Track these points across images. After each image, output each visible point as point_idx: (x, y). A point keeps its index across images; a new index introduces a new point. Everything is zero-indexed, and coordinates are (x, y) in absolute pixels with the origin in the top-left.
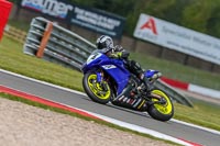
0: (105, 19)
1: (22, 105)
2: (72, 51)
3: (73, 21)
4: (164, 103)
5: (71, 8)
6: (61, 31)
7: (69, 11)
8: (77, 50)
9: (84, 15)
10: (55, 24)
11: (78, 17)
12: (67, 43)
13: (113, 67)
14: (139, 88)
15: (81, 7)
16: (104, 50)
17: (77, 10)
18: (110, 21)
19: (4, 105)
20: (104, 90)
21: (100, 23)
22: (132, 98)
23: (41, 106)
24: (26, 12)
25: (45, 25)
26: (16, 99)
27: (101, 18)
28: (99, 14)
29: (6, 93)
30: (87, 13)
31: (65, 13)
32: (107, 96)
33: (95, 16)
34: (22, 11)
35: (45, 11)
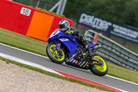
0: (132, 31)
1: (78, 85)
2: (110, 52)
3: (112, 32)
4: (101, 64)
5: (110, 24)
6: (104, 39)
7: (109, 26)
8: (114, 51)
9: (118, 29)
10: (101, 35)
11: (115, 30)
12: (108, 46)
13: (67, 40)
14: (84, 54)
15: (117, 24)
16: (63, 29)
17: (114, 26)
18: (135, 33)
19: (67, 85)
20: (60, 55)
21: (129, 35)
22: (79, 60)
23: (90, 86)
24: (82, 27)
25: (93, 35)
26: (74, 81)
27: (129, 30)
28: (128, 28)
29: (69, 77)
30: (121, 28)
31: (107, 27)
32: (62, 59)
33: (125, 29)
34: (79, 26)
35: (94, 26)
